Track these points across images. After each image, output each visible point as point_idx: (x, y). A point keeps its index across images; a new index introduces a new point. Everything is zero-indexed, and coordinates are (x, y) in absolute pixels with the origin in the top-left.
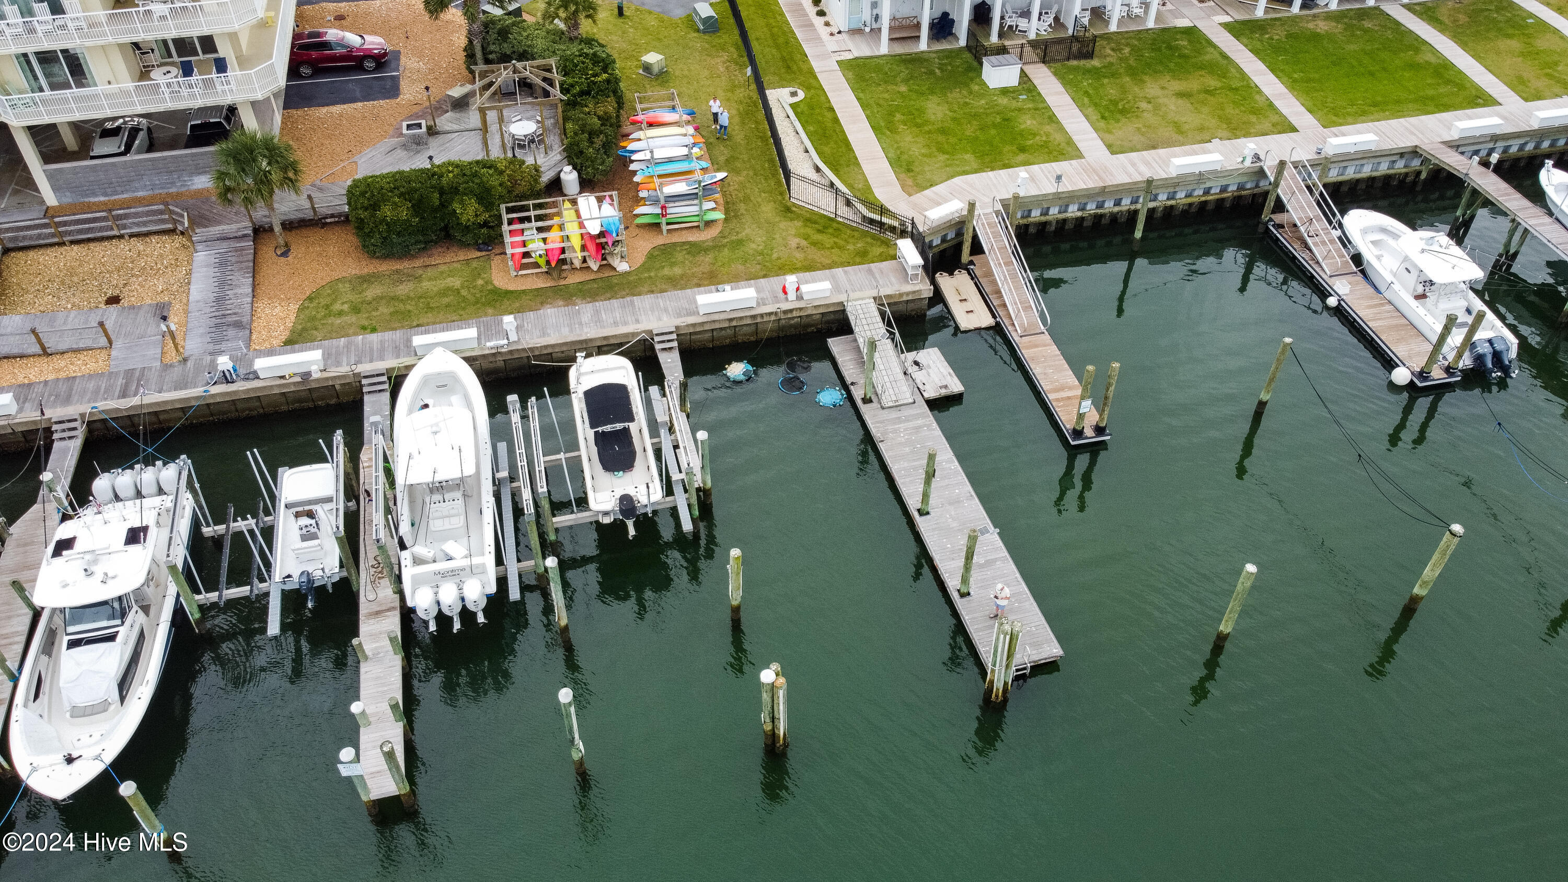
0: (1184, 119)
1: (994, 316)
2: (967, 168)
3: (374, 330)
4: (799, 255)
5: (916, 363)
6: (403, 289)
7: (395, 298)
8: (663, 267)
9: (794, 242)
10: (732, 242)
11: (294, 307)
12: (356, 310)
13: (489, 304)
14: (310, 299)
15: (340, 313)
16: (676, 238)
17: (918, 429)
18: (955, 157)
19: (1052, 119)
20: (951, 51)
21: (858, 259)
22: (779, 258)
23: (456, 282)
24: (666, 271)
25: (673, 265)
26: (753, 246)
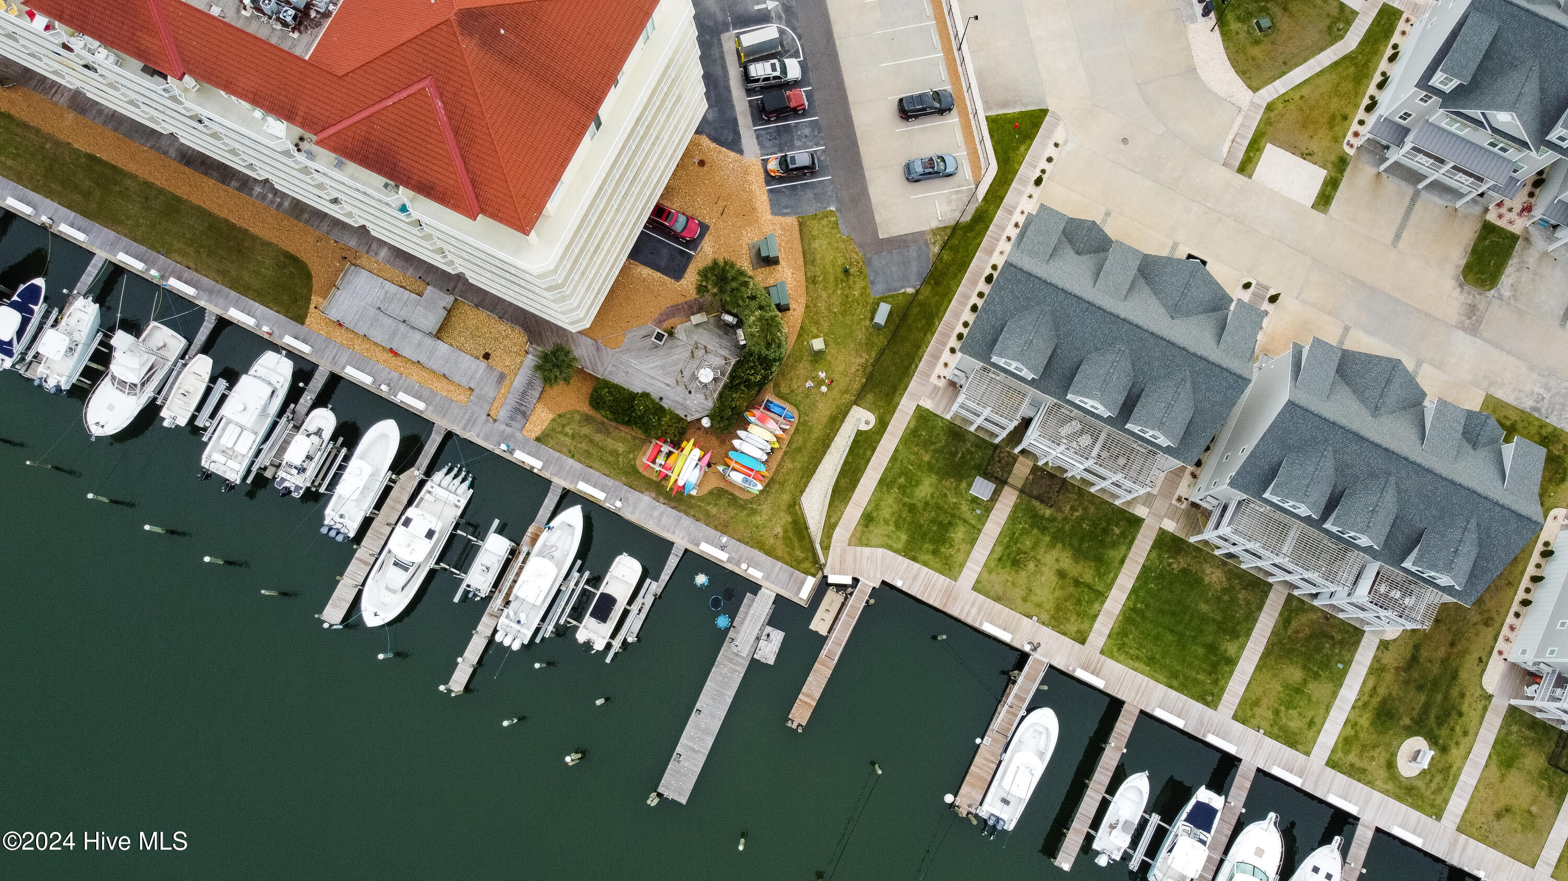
0: (1038, 592)
1: (829, 632)
2: (895, 545)
3: (573, 456)
4: (772, 541)
5: (768, 635)
6: (598, 437)
7: (591, 441)
8: (710, 504)
9: (779, 530)
10: (752, 509)
11: (551, 416)
12: (573, 437)
13: (627, 474)
14: (560, 416)
15: (566, 435)
16: (730, 489)
17: (735, 671)
18: (898, 533)
19: (973, 542)
20: (984, 441)
21: (794, 564)
22: (762, 536)
23: (621, 448)
24: (709, 508)
25: (716, 505)
26: (759, 518)
